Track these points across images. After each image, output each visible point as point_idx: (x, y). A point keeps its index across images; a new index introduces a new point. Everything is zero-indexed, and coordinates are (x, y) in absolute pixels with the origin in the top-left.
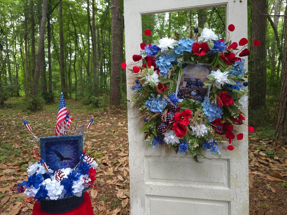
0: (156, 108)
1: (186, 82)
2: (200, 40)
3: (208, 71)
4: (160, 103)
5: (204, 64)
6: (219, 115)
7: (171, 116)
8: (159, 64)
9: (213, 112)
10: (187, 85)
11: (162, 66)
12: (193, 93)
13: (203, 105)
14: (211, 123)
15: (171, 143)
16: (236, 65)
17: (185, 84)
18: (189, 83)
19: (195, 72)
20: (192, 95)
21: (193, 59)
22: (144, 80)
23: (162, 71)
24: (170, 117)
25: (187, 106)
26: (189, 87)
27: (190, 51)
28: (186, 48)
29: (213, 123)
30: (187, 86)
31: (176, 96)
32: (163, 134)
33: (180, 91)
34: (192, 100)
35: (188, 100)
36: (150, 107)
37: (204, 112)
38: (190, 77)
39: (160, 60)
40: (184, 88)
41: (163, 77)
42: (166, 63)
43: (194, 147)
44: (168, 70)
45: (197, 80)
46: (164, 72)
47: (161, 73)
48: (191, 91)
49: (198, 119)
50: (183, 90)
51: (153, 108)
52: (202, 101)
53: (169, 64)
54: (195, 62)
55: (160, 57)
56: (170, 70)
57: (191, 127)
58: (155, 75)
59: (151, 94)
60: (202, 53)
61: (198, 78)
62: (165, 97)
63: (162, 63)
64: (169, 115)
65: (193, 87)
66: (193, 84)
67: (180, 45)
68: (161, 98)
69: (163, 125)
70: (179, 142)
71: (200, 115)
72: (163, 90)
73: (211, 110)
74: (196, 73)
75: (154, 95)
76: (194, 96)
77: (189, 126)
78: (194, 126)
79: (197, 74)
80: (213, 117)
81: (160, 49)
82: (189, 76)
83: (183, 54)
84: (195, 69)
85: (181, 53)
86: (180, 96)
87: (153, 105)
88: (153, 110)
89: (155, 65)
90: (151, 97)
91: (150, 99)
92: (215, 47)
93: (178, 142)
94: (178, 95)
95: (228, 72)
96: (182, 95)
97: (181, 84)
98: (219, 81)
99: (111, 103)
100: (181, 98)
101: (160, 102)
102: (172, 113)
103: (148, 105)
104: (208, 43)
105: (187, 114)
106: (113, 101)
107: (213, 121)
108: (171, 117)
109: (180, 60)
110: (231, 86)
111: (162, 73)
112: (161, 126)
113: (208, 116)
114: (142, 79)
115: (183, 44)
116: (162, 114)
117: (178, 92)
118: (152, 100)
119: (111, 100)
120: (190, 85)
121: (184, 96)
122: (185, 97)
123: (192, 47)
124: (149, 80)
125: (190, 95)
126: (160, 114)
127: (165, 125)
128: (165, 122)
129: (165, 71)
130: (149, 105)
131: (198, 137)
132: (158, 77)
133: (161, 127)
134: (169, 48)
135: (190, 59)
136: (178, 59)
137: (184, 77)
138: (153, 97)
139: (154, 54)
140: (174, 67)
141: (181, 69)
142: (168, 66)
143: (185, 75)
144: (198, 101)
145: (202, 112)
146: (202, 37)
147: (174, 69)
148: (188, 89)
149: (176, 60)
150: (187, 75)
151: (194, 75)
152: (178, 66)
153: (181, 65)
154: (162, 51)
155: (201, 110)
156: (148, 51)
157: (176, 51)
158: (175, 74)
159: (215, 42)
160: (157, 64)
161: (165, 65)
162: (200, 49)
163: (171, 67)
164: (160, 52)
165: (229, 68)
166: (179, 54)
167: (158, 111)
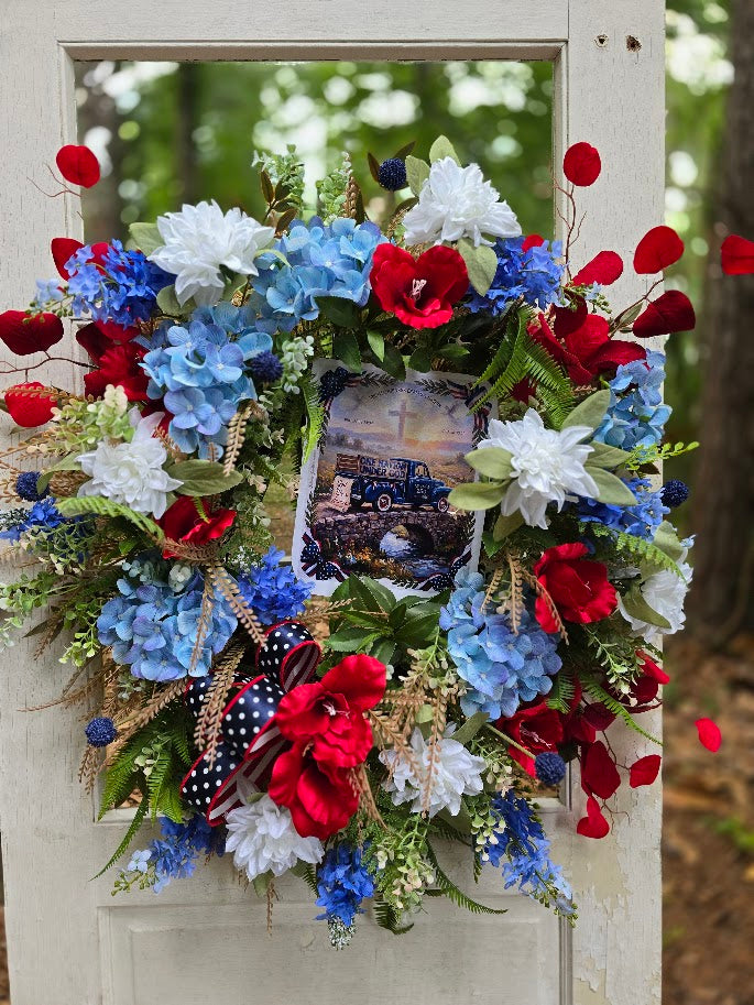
0: (166, 655)
1: (352, 481)
2: (412, 232)
3: (464, 414)
5: (446, 376)
6: (538, 681)
8: (164, 375)
9: (506, 664)
10: (352, 501)
11: (183, 391)
12: (394, 543)
13: (446, 621)
14: (494, 724)
16: (622, 384)
17: (342, 493)
18: (364, 487)
19: (395, 421)
20: (385, 557)
21: (378, 346)
22: (77, 478)
23: (183, 421)
24: (250, 723)
26: (369, 509)
27: (356, 298)
28: (332, 280)
29: (511, 724)
30: (355, 506)
31: (297, 565)
33: (318, 531)
34: (385, 582)
35: (363, 589)
38: (368, 451)
39: (168, 351)
40: (337, 512)
41: (194, 456)
42: (207, 372)
43: (407, 883)
44: (226, 415)
45: (409, 466)
46: (202, 430)
47: (179, 431)
48: (379, 535)
50: (335, 527)
51: (146, 654)
52: (445, 586)
53: (233, 374)
54: (394, 365)
55: (175, 331)
56: (240, 412)
57: (383, 759)
58: (145, 448)
60: (436, 314)
61: (412, 454)
62: (222, 582)
63: (188, 370)
65: (391, 509)
66: (389, 491)
67: (296, 258)
68: (198, 585)
70: (321, 860)
71: (433, 683)
72: (202, 539)
73: (495, 652)
74: (400, 429)
75: (147, 568)
76: (398, 560)
79: (406, 434)
80: (508, 694)
81: (171, 278)
82: (366, 444)
83: (315, 316)
84: (397, 406)
85: (306, 309)
86: (319, 562)
87: (144, 637)
88: (146, 670)
89: (133, 381)
91: (125, 588)
92: (501, 279)
93: (313, 858)
94: (307, 558)
95: (586, 432)
96: (328, 554)
97: (323, 489)
98: (540, 486)
100: (322, 573)
102: (261, 692)
103: (113, 636)
104: (463, 249)
105: (358, 686)
107: (508, 711)
109: (298, 352)
110: (600, 509)
111: (191, 432)
113: (476, 692)
115: (312, 252)
117: (305, 537)
118: (138, 602)
120: (372, 496)
121: (342, 562)
122: (347, 567)
123: (368, 269)
124: (100, 474)
125: (378, 553)
126: (189, 694)
129: (204, 422)
130: (123, 633)
131: (425, 813)
132: (162, 458)
133: (200, 780)
134: (225, 272)
135: (365, 346)
136: (287, 346)
137: (333, 452)
138: (143, 578)
139: (131, 303)
140: (269, 397)
141: (313, 406)
142: (227, 389)
143: (341, 441)
144: (420, 585)
145: (445, 665)
146: (425, 216)
147: (263, 406)
148: (360, 520)
149: (277, 351)
150: (350, 441)
151: (390, 438)
152: (288, 388)
153: (316, 380)
154: (179, 290)
155: (437, 651)
156: (85, 288)
157: (271, 294)
158: (279, 434)
159: (501, 246)
160: (148, 371)
161: (208, 382)
162: (420, 285)
163: (244, 396)
164: (173, 295)
165: (594, 403)
166: (290, 310)
167: (183, 675)
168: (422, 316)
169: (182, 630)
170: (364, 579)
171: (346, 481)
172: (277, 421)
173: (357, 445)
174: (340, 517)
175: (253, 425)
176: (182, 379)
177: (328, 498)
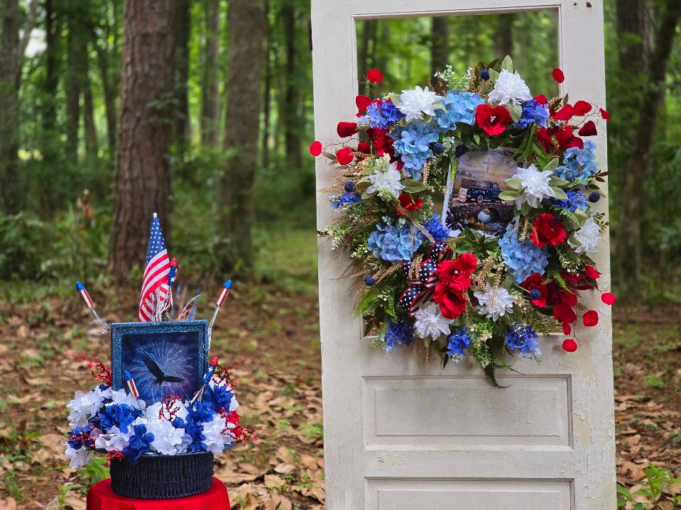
0: (396, 252)
1: (467, 190)
2: (492, 97)
3: (513, 163)
4: (405, 239)
5: (506, 148)
6: (539, 267)
7: (432, 268)
8: (401, 148)
9: (524, 260)
10: (467, 198)
11: (408, 155)
12: (483, 216)
13: (501, 243)
14: (520, 285)
15: (430, 336)
16: (569, 156)
17: (463, 193)
18: (472, 192)
19: (486, 166)
20: (480, 221)
21: (477, 139)
22: (367, 185)
23: (408, 165)
24: (428, 272)
25: (467, 248)
26: (474, 202)
27: (470, 122)
28: (461, 116)
29: (525, 284)
30: (468, 200)
31: (444, 223)
32: (412, 314)
33: (453, 210)
34: (480, 232)
35: (470, 232)
36: (380, 250)
37: (503, 260)
38: (474, 177)
39: (402, 140)
40: (461, 202)
41: (412, 178)
42: (417, 148)
43: (482, 339)
44: (423, 162)
45: (491, 184)
46: (414, 168)
47: (406, 169)
48: (478, 212)
49: (491, 275)
50: (460, 208)
51: (388, 251)
52: (501, 234)
53: (426, 149)
54: (484, 147)
55: (404, 133)
56: (428, 162)
57: (475, 295)
58: (393, 174)
59: (383, 218)
60: (499, 130)
61: (492, 180)
62: (417, 225)
63: (410, 148)
64: (425, 267)
65: (483, 202)
66: (482, 194)
67: (448, 107)
68: (407, 227)
69: (412, 293)
70: (450, 332)
71: (495, 267)
72: (411, 209)
73: (519, 255)
74: (488, 169)
75: (390, 219)
76: (485, 223)
77: (471, 294)
78: (483, 292)
79: (490, 171)
80: (524, 272)
81: (404, 115)
82: (473, 175)
83: (455, 128)
84: (486, 160)
85: (452, 126)
86: (452, 223)
87: (388, 245)
88: (389, 257)
89: (391, 151)
90: (384, 225)
91: (379, 228)
92: (525, 114)
93: (447, 332)
94: (448, 221)
95: (550, 173)
96: (457, 219)
97: (455, 193)
98: (531, 192)
99: (120, 254)
100: (454, 228)
101: (405, 236)
102: (432, 263)
103: (374, 245)
104: (509, 108)
105: (467, 265)
106: (132, 243)
107: (525, 280)
108: (430, 271)
109: (449, 143)
110: (559, 202)
111: (410, 170)
112: (407, 293)
113: (512, 270)
114: (361, 181)
115: (455, 106)
116: (410, 265)
117: (448, 212)
118: (384, 232)
119: (122, 237)
120: (475, 196)
121: (462, 223)
122: (464, 225)
123: (475, 112)
124: (377, 183)
125: (477, 220)
126: (404, 266)
127: (417, 291)
128: (417, 286)
129: (415, 165)
130: (379, 244)
131: (491, 318)
132: (399, 178)
133: (407, 297)
134: (425, 115)
135: (472, 139)
136: (444, 140)
137: (460, 177)
138: (388, 223)
139: (390, 124)
140: (437, 157)
141: (452, 160)
142: (422, 154)
143: (463, 173)
144: (495, 234)
145: (500, 260)
146: (496, 93)
147: (435, 159)
148: (470, 206)
149: (440, 141)
150: (467, 173)
151: (484, 172)
152: (444, 154)
153: (454, 149)
154: (407, 120)
155: (498, 255)
156: (375, 118)
157: (439, 121)
158: (440, 170)
159: (524, 104)
160: (396, 147)
161: (417, 152)
162: (493, 118)
163: (429, 156)
164: (404, 121)
165: (553, 162)
166: (446, 127)
167: (401, 259)
168: (492, 130)
169: (402, 243)
170: (471, 230)
171: (464, 189)
172: (440, 165)
173: (470, 175)
174: (461, 204)
175: (432, 167)
176: (407, 150)
177: (457, 196)
